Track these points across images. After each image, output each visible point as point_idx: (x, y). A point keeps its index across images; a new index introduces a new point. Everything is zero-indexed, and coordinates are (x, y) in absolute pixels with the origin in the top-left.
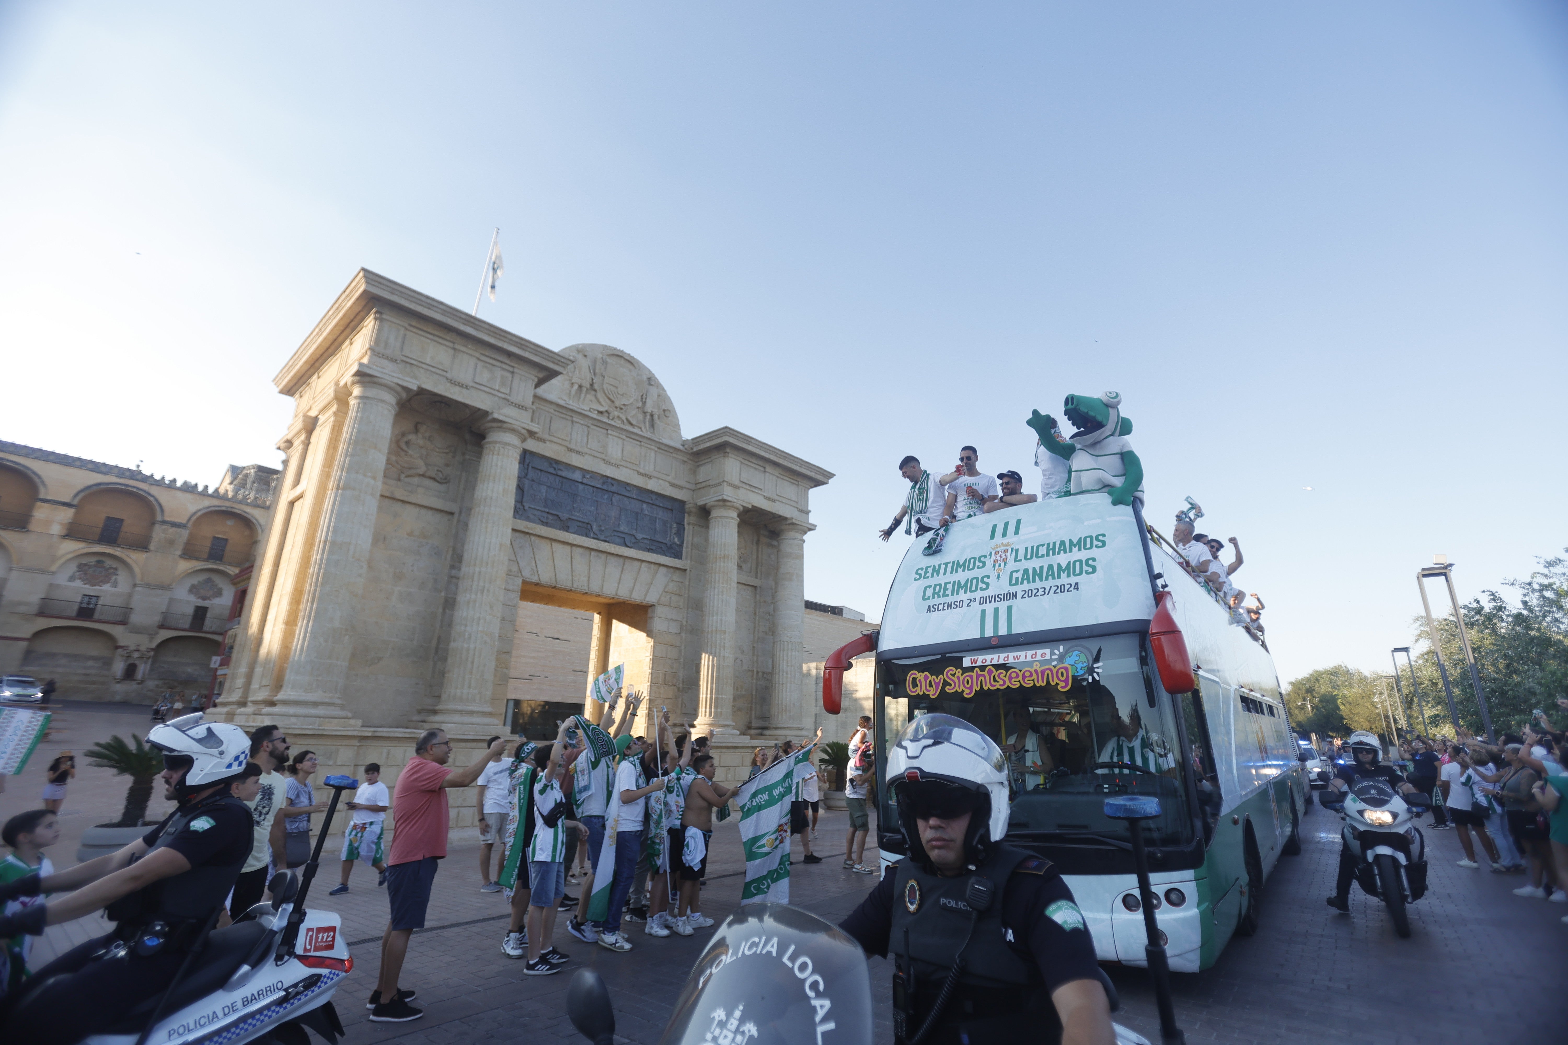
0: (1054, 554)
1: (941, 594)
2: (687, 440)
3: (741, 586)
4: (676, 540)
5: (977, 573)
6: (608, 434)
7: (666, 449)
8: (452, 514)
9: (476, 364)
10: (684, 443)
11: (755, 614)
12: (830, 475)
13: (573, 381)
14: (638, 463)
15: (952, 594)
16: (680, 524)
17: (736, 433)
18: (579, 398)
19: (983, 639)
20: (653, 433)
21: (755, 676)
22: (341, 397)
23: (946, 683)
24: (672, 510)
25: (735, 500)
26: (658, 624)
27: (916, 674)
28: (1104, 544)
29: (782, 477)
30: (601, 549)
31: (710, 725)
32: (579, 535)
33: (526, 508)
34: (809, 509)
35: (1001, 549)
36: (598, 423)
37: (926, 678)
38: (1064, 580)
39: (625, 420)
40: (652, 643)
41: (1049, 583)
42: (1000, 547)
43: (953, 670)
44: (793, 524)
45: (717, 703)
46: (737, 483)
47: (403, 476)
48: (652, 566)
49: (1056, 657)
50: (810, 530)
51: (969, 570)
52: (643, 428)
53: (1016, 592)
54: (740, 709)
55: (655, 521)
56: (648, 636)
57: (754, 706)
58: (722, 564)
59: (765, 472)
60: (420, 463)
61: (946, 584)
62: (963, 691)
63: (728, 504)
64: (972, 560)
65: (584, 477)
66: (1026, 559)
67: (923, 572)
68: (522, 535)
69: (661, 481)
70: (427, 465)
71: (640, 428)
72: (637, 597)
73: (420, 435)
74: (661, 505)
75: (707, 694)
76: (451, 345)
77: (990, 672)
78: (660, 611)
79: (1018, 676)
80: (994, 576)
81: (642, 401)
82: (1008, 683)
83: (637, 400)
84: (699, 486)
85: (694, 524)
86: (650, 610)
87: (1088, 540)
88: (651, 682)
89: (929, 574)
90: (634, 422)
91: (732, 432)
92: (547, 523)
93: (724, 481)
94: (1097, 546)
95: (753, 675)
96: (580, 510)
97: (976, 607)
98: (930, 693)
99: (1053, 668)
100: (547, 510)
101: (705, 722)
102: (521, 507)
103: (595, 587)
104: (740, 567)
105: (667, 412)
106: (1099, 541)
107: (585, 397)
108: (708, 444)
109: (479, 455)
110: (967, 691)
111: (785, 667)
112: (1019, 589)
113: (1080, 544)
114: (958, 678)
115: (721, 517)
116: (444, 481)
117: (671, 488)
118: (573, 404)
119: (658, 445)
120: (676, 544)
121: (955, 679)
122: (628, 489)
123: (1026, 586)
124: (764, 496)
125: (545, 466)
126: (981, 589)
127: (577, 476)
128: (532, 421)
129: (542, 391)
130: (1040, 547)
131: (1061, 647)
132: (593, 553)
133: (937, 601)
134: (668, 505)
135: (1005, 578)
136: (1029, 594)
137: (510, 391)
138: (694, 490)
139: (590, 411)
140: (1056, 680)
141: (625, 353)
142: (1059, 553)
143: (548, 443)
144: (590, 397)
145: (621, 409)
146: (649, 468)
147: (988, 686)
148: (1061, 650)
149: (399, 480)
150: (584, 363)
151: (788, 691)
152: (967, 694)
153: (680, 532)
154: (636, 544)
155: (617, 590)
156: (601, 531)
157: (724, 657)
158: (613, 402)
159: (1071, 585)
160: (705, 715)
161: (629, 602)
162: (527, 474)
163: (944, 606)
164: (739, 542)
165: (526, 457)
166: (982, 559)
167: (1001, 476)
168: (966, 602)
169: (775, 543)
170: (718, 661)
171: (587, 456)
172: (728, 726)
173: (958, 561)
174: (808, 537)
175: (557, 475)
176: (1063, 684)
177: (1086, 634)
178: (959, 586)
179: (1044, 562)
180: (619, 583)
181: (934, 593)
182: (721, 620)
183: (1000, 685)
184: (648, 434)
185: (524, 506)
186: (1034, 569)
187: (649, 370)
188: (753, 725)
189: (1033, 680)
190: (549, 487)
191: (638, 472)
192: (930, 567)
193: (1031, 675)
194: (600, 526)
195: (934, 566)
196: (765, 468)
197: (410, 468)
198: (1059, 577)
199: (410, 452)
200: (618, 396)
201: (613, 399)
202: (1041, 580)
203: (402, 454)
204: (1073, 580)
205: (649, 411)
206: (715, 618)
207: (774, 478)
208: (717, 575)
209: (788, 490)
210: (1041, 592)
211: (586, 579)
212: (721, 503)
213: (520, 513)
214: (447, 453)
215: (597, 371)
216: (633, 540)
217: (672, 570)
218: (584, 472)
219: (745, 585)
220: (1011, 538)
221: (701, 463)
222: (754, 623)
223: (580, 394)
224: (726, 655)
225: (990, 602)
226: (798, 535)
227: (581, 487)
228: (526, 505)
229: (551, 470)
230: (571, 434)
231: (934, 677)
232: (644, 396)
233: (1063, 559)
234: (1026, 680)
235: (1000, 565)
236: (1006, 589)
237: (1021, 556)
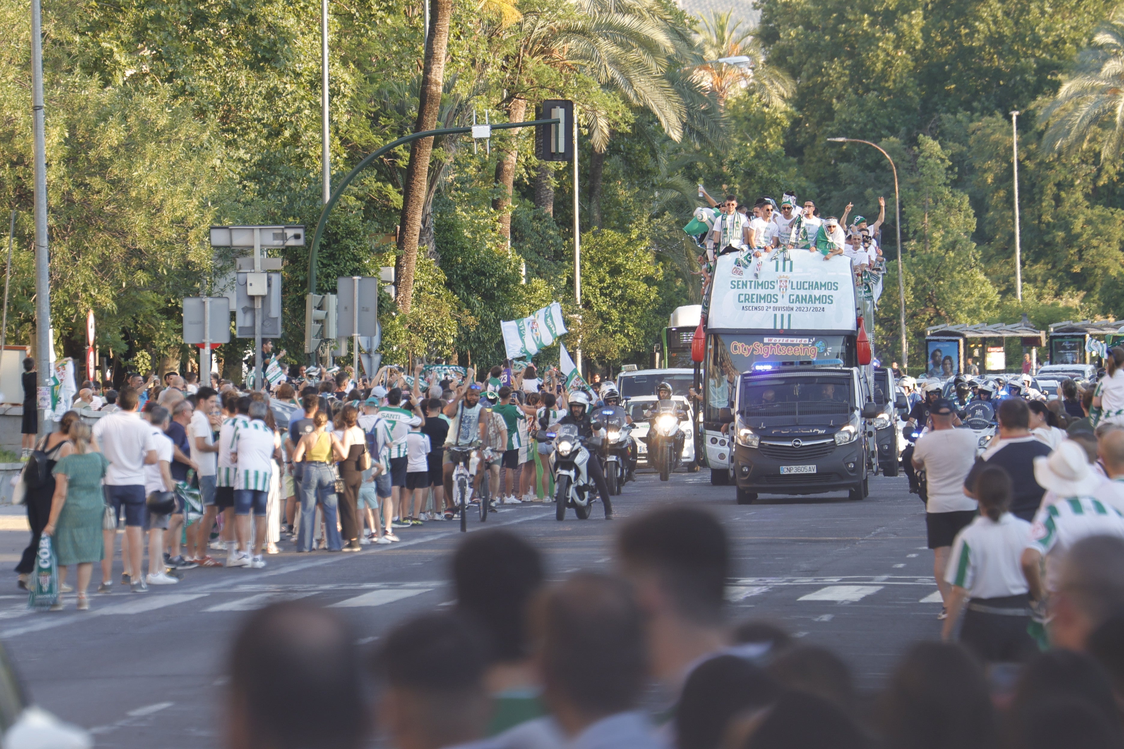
0: (812, 289)
1: (750, 300)
5: (770, 291)
15: (757, 302)
19: (775, 330)
23: (754, 350)
27: (737, 343)
28: (836, 287)
35: (783, 279)
37: (743, 346)
38: (817, 305)
41: (810, 305)
42: (782, 277)
43: (758, 344)
49: (811, 343)
51: (765, 288)
53: (793, 307)
61: (752, 294)
62: (763, 354)
64: (767, 283)
66: (797, 288)
67: (736, 284)
77: (778, 347)
79: (792, 350)
80: (780, 295)
82: (787, 353)
87: (829, 283)
89: (741, 287)
94: (834, 289)
97: (771, 312)
98: (745, 354)
99: (807, 347)
106: (833, 286)
110: (766, 355)
112: (795, 306)
113: (825, 286)
114: (761, 348)
123: (798, 305)
126: (773, 302)
130: (805, 283)
131: (814, 339)
133: (747, 304)
135: (787, 298)
136: (799, 309)
140: (810, 354)
142: (815, 289)
147: (777, 353)
159: (821, 308)
163: (752, 308)
166: (773, 283)
168: (765, 308)
173: (758, 281)
176: (813, 356)
177: (826, 334)
178: (760, 298)
179: (807, 293)
181: (745, 299)
183: (783, 353)
186: (802, 295)
189: (799, 353)
192: (740, 281)
193: (799, 350)
195: (743, 281)
198: (815, 303)
202: (806, 302)
204: (822, 305)
210: (805, 309)
220: (787, 273)
225: (779, 310)
231: (747, 346)
233: (817, 293)
234: (796, 352)
235: (783, 289)
236: (788, 304)
237: (795, 286)
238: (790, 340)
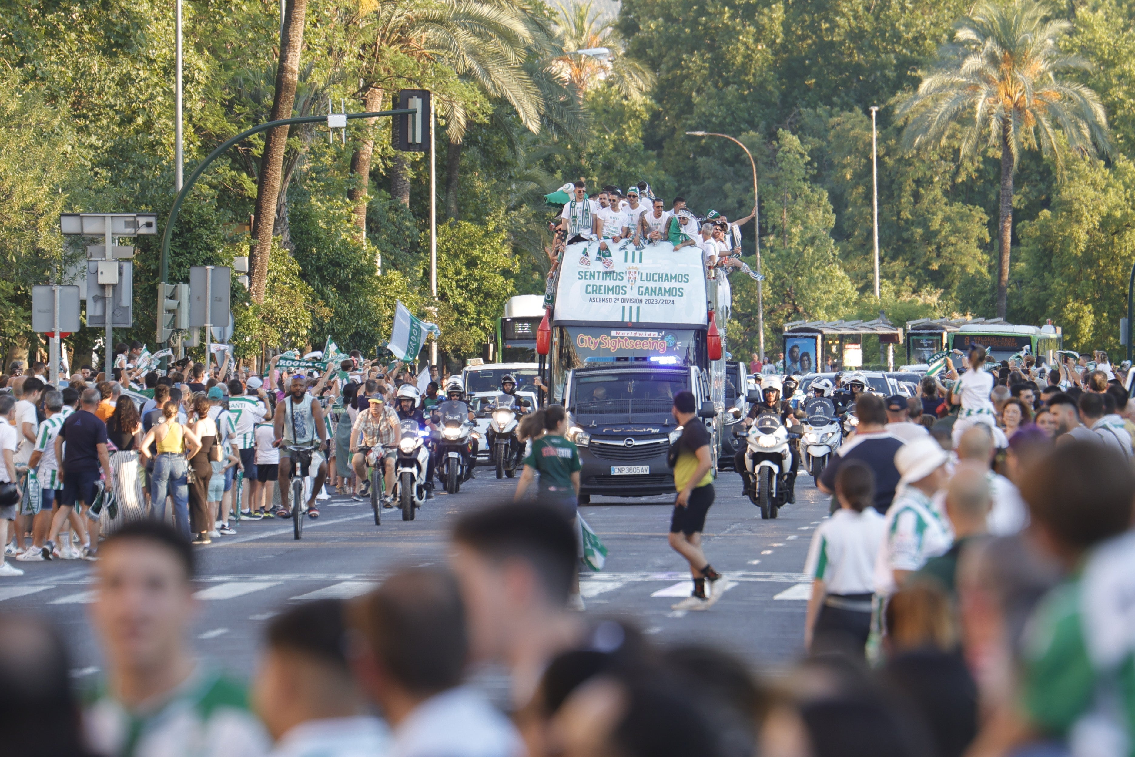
0: (662, 281)
1: (597, 291)
5: (618, 283)
15: (605, 293)
19: (623, 322)
23: (600, 343)
27: (583, 336)
28: (687, 279)
35: (632, 270)
37: (589, 339)
38: (667, 297)
41: (660, 298)
43: (605, 337)
49: (660, 337)
51: (614, 280)
53: (642, 299)
61: (600, 286)
62: (610, 348)
64: (617, 275)
66: (647, 280)
67: (584, 275)
77: (626, 340)
79: (640, 344)
80: (629, 287)
82: (635, 347)
87: (681, 276)
89: (588, 277)
94: (684, 281)
97: (619, 304)
98: (591, 347)
99: (658, 342)
106: (684, 278)
110: (613, 349)
112: (644, 298)
113: (675, 278)
114: (608, 341)
121: (606, 341)
123: (647, 297)
126: (622, 294)
130: (655, 275)
131: (663, 332)
133: (595, 295)
135: (635, 290)
136: (648, 301)
140: (659, 348)
142: (665, 281)
147: (624, 347)
148: (663, 334)
159: (671, 301)
163: (600, 300)
166: (621, 274)
168: (613, 300)
176: (662, 350)
177: (676, 327)
178: (608, 290)
179: (657, 285)
181: (593, 290)
183: (631, 347)
186: (651, 287)
189: (648, 347)
192: (588, 272)
193: (647, 344)
195: (591, 272)
198: (665, 295)
202: (655, 295)
204: (672, 298)
210: (655, 302)
220: (637, 264)
225: (627, 302)
231: (594, 339)
233: (667, 285)
234: (644, 346)
235: (632, 281)
236: (636, 296)
237: (644, 278)
238: (638, 334)
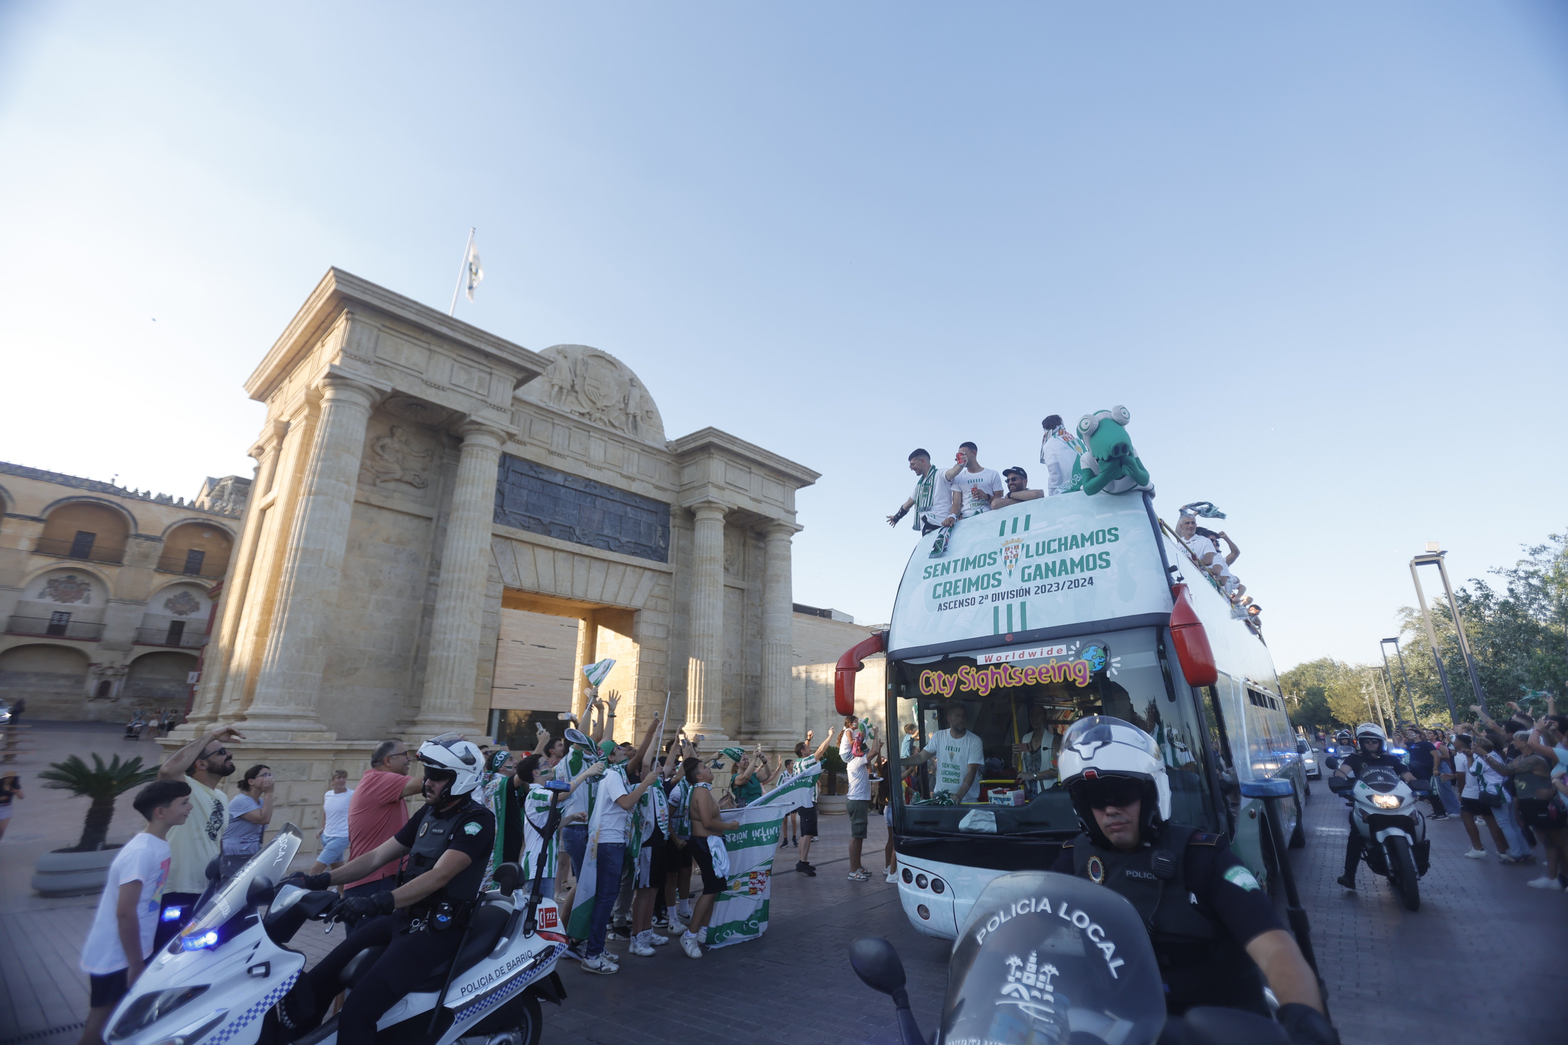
0: (1066, 549)
1: (952, 591)
2: (671, 441)
3: (727, 589)
4: (661, 543)
5: (988, 570)
6: (590, 436)
7: (649, 450)
8: (430, 519)
9: (453, 365)
10: (668, 444)
11: (743, 617)
12: (816, 475)
13: (554, 383)
14: (621, 465)
15: (964, 592)
16: (665, 527)
17: (720, 434)
18: (560, 400)
19: (997, 636)
20: (637, 434)
21: (744, 680)
22: (313, 400)
23: (960, 682)
24: (657, 513)
25: (721, 502)
26: (644, 629)
27: (929, 674)
28: (1117, 538)
29: (768, 477)
30: (584, 553)
31: (699, 731)
32: (561, 539)
33: (507, 512)
34: (796, 509)
35: (1012, 545)
36: (579, 425)
37: (939, 677)
38: (1078, 575)
39: (607, 422)
40: (638, 649)
41: (1063, 578)
42: (1010, 543)
43: (967, 669)
44: (780, 525)
45: (705, 708)
46: (722, 484)
47: (378, 481)
48: (637, 569)
49: (1073, 652)
50: (797, 531)
51: (979, 567)
52: (626, 430)
53: (1029, 588)
54: (729, 714)
55: (640, 525)
56: (634, 641)
57: (743, 710)
58: (708, 567)
59: (750, 472)
60: (396, 467)
61: (956, 582)
62: (978, 689)
63: (714, 505)
64: (983, 557)
65: (566, 480)
66: (1037, 554)
67: (932, 571)
68: (503, 540)
69: (644, 484)
70: (403, 469)
71: (623, 430)
72: (622, 601)
73: (396, 439)
74: (646, 508)
75: (695, 699)
76: (426, 346)
77: (1005, 670)
78: (646, 616)
79: (1034, 673)
80: (1005, 572)
81: (624, 402)
82: (1024, 681)
83: (619, 402)
84: (684, 488)
85: (679, 527)
86: (636, 614)
87: (1101, 534)
88: (638, 689)
89: (938, 572)
90: (616, 424)
91: (716, 432)
92: (529, 527)
93: (709, 482)
94: (1110, 540)
95: (742, 679)
96: (563, 514)
97: (989, 604)
98: (944, 692)
99: (1069, 664)
100: (529, 514)
101: (693, 728)
102: (502, 512)
103: (579, 593)
104: (726, 569)
105: (650, 414)
106: (1112, 534)
107: (566, 399)
108: (693, 445)
109: (457, 458)
110: (983, 689)
111: (774, 670)
112: (1032, 585)
113: (1092, 538)
114: (973, 676)
115: (707, 519)
116: (422, 485)
117: (655, 490)
118: (553, 406)
119: (641, 447)
120: (661, 547)
121: (970, 677)
122: (611, 491)
123: (1039, 582)
124: (750, 497)
125: (525, 469)
126: (993, 586)
127: (559, 479)
128: (512, 423)
129: (521, 392)
130: (1052, 543)
131: (1078, 643)
132: (576, 558)
133: (948, 599)
134: (652, 507)
135: (1017, 574)
136: (1042, 589)
137: (488, 393)
138: (678, 493)
139: (571, 412)
140: (1073, 676)
141: (607, 354)
142: (1071, 548)
143: (528, 446)
144: (571, 398)
145: (603, 410)
146: (632, 471)
147: (1004, 683)
148: (1078, 646)
149: (374, 485)
150: (565, 365)
151: (778, 694)
152: (982, 692)
153: (666, 535)
154: (620, 548)
155: (601, 595)
156: (585, 535)
157: (712, 661)
158: (594, 403)
159: (1085, 580)
160: (694, 721)
161: (614, 607)
162: (507, 478)
163: (955, 604)
164: (725, 544)
165: (506, 460)
166: (993, 556)
167: (1006, 473)
168: (978, 600)
169: (762, 545)
170: (706, 665)
171: (568, 459)
172: (717, 731)
173: (968, 558)
174: (795, 538)
175: (538, 478)
176: (1081, 680)
177: (1103, 628)
178: (969, 584)
179: (1057, 558)
180: (603, 588)
181: (945, 591)
182: (708, 624)
183: (1016, 683)
184: (631, 436)
185: (504, 511)
186: (1046, 564)
187: (631, 371)
188: (743, 730)
189: (1050, 677)
190: (530, 491)
191: (621, 474)
192: (940, 564)
193: (1048, 672)
194: (583, 530)
195: (943, 564)
196: (750, 468)
197: (386, 473)
198: (1073, 572)
199: (386, 456)
200: (600, 397)
201: (595, 400)
202: (1054, 575)
203: (377, 458)
204: (1087, 574)
205: (632, 412)
206: (702, 621)
207: (760, 478)
208: (703, 578)
209: (774, 490)
210: (1054, 588)
211: (569, 584)
212: (706, 505)
213: (501, 517)
214: (424, 457)
215: (578, 372)
216: (618, 544)
217: (657, 574)
218: (566, 475)
219: (733, 587)
220: (1021, 534)
221: (685, 464)
222: (743, 627)
223: (561, 396)
224: (714, 659)
225: (1003, 599)
226: (785, 537)
227: (563, 490)
228: (507, 510)
229: (532, 473)
230: (552, 437)
231: (948, 676)
232: (627, 398)
233: (1075, 554)
234: (1043, 677)
235: (1011, 562)
236: (1019, 585)
237: (1032, 550)
238: (1027, 653)
